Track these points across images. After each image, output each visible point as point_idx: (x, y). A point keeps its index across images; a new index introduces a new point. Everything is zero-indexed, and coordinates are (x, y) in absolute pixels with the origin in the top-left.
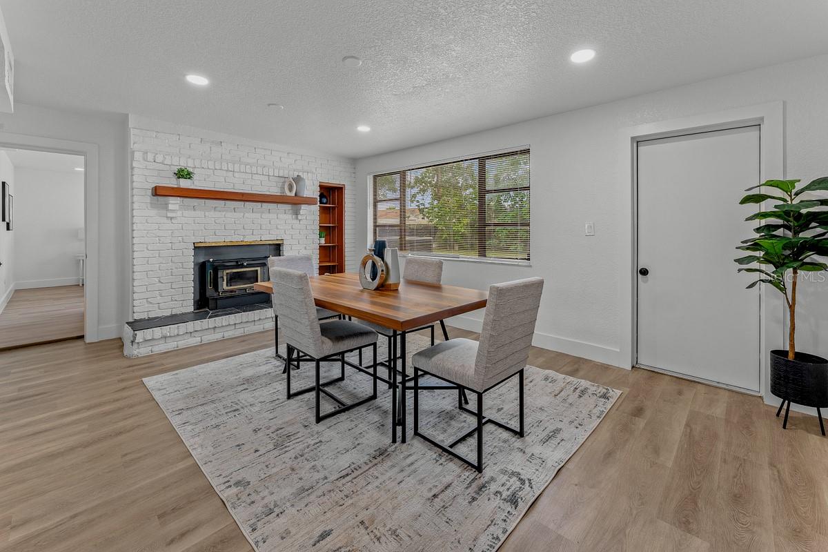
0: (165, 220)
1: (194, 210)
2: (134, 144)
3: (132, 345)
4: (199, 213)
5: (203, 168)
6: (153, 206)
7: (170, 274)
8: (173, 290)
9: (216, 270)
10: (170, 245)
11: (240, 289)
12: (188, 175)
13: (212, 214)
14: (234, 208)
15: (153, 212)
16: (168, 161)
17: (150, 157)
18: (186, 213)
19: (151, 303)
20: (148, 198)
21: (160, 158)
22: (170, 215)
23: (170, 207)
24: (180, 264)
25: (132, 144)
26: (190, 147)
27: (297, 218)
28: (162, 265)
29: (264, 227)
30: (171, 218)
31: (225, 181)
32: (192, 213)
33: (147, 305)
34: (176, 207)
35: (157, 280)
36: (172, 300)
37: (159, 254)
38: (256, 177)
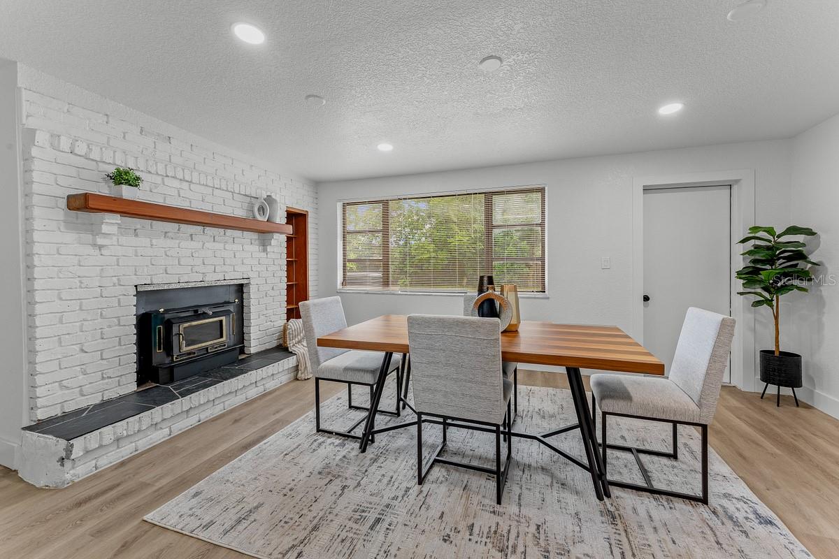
0: (90, 250)
1: (136, 235)
2: (27, 116)
3: (62, 465)
4: (143, 241)
5: (150, 172)
6: (70, 226)
7: (99, 336)
8: (104, 362)
9: (169, 325)
10: (99, 289)
11: (200, 350)
12: (134, 182)
13: (160, 242)
14: (191, 235)
15: (70, 237)
16: (95, 155)
17: (65, 144)
18: (123, 240)
19: (67, 388)
20: (61, 212)
21: (81, 148)
22: (100, 241)
23: (105, 228)
24: (115, 320)
25: (24, 117)
26: (124, 137)
27: (265, 250)
28: (85, 323)
29: (228, 261)
30: (100, 247)
31: (179, 196)
32: (132, 240)
33: (60, 393)
34: (114, 229)
35: (77, 348)
36: (103, 378)
37: (81, 306)
38: (217, 192)
